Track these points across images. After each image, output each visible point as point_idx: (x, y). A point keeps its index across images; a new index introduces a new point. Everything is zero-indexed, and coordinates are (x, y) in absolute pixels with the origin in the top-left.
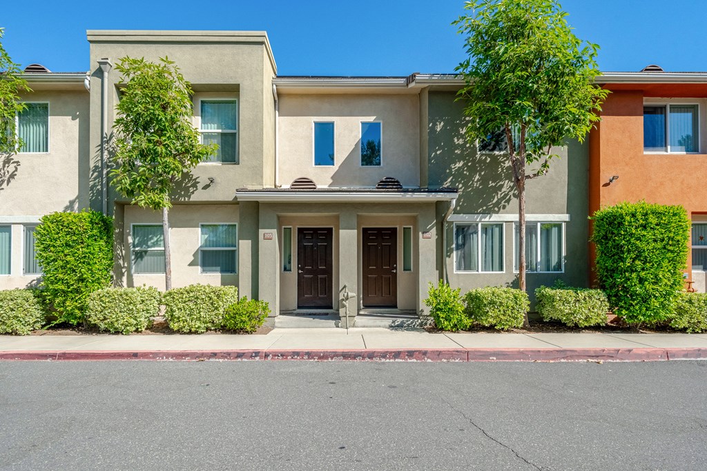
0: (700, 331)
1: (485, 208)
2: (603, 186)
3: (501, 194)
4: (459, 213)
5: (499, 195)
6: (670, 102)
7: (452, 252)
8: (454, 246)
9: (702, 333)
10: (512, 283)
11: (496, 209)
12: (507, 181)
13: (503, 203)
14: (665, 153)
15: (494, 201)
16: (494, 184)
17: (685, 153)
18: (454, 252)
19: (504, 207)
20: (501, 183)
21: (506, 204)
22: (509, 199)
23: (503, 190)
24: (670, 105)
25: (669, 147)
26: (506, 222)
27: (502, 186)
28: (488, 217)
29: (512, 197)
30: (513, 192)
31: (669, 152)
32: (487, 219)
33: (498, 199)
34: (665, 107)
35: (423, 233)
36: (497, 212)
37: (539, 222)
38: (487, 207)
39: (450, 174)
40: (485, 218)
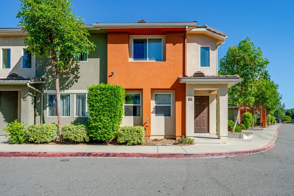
0: (131, 145)
1: (62, 87)
2: (109, 77)
3: (69, 81)
4: (50, 89)
5: (68, 81)
6: (148, 37)
7: (47, 107)
8: (48, 105)
9: (132, 145)
10: (74, 122)
11: (67, 87)
12: (72, 75)
13: (70, 85)
14: (146, 61)
15: (66, 84)
16: (66, 76)
17: (155, 61)
18: (48, 107)
19: (71, 86)
20: (69, 76)
21: (72, 85)
22: (73, 83)
23: (70, 79)
24: (149, 39)
25: (148, 59)
26: (71, 93)
27: (70, 77)
28: (63, 91)
29: (74, 82)
30: (75, 79)
31: (148, 61)
32: (62, 92)
33: (68, 83)
34: (146, 40)
35: (23, 99)
36: (68, 89)
37: (87, 93)
38: (63, 86)
39: (46, 71)
40: (62, 91)
